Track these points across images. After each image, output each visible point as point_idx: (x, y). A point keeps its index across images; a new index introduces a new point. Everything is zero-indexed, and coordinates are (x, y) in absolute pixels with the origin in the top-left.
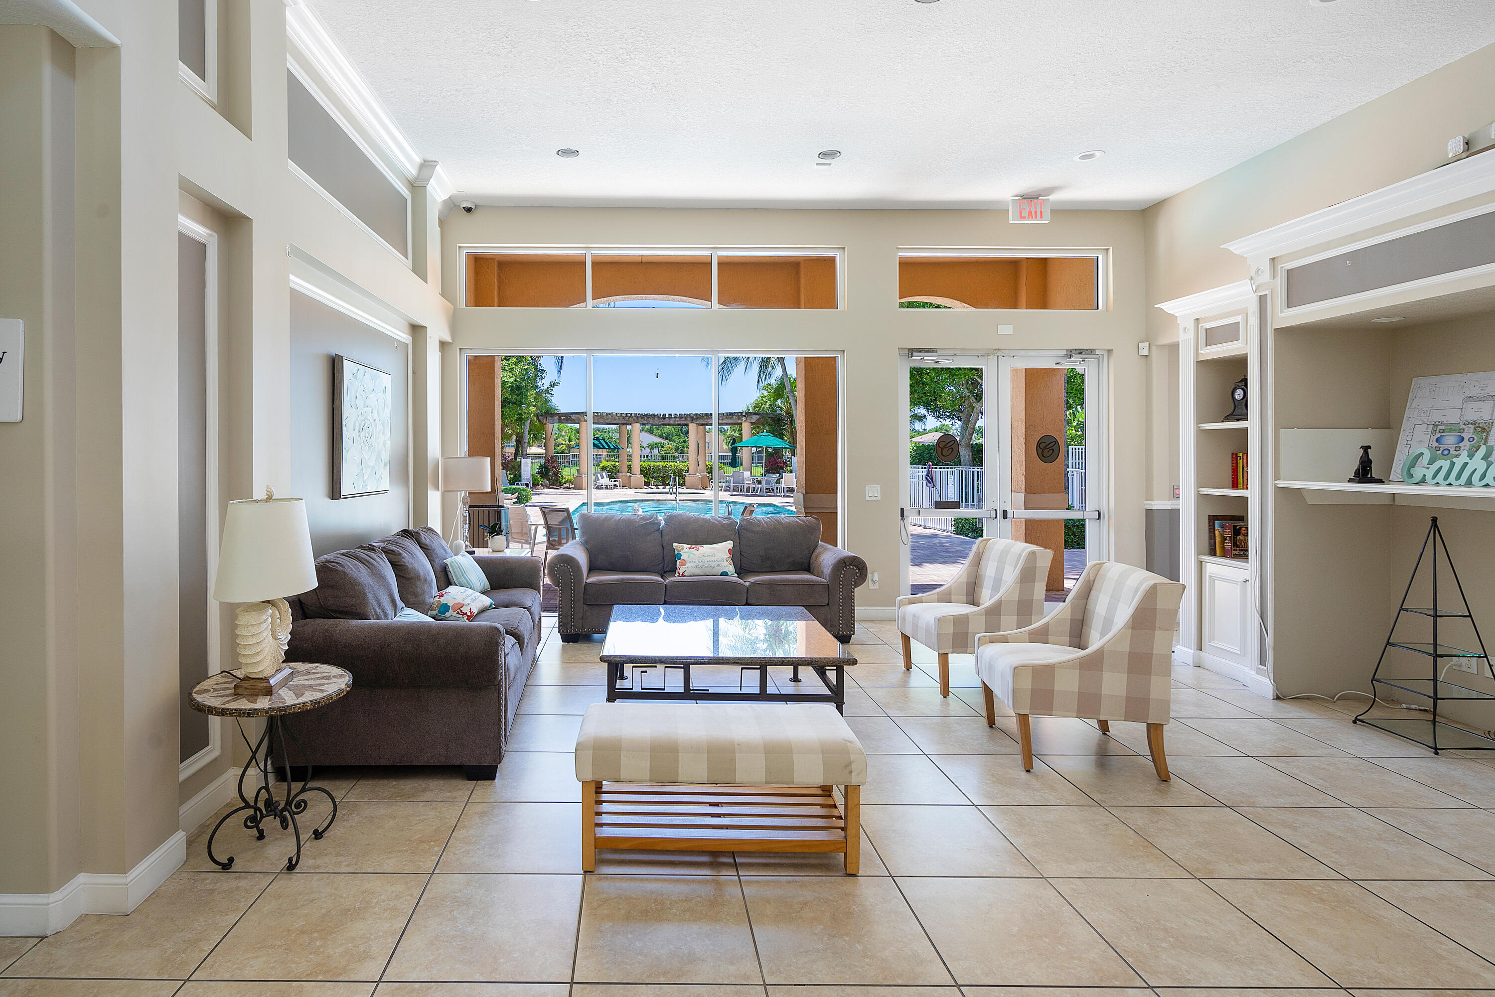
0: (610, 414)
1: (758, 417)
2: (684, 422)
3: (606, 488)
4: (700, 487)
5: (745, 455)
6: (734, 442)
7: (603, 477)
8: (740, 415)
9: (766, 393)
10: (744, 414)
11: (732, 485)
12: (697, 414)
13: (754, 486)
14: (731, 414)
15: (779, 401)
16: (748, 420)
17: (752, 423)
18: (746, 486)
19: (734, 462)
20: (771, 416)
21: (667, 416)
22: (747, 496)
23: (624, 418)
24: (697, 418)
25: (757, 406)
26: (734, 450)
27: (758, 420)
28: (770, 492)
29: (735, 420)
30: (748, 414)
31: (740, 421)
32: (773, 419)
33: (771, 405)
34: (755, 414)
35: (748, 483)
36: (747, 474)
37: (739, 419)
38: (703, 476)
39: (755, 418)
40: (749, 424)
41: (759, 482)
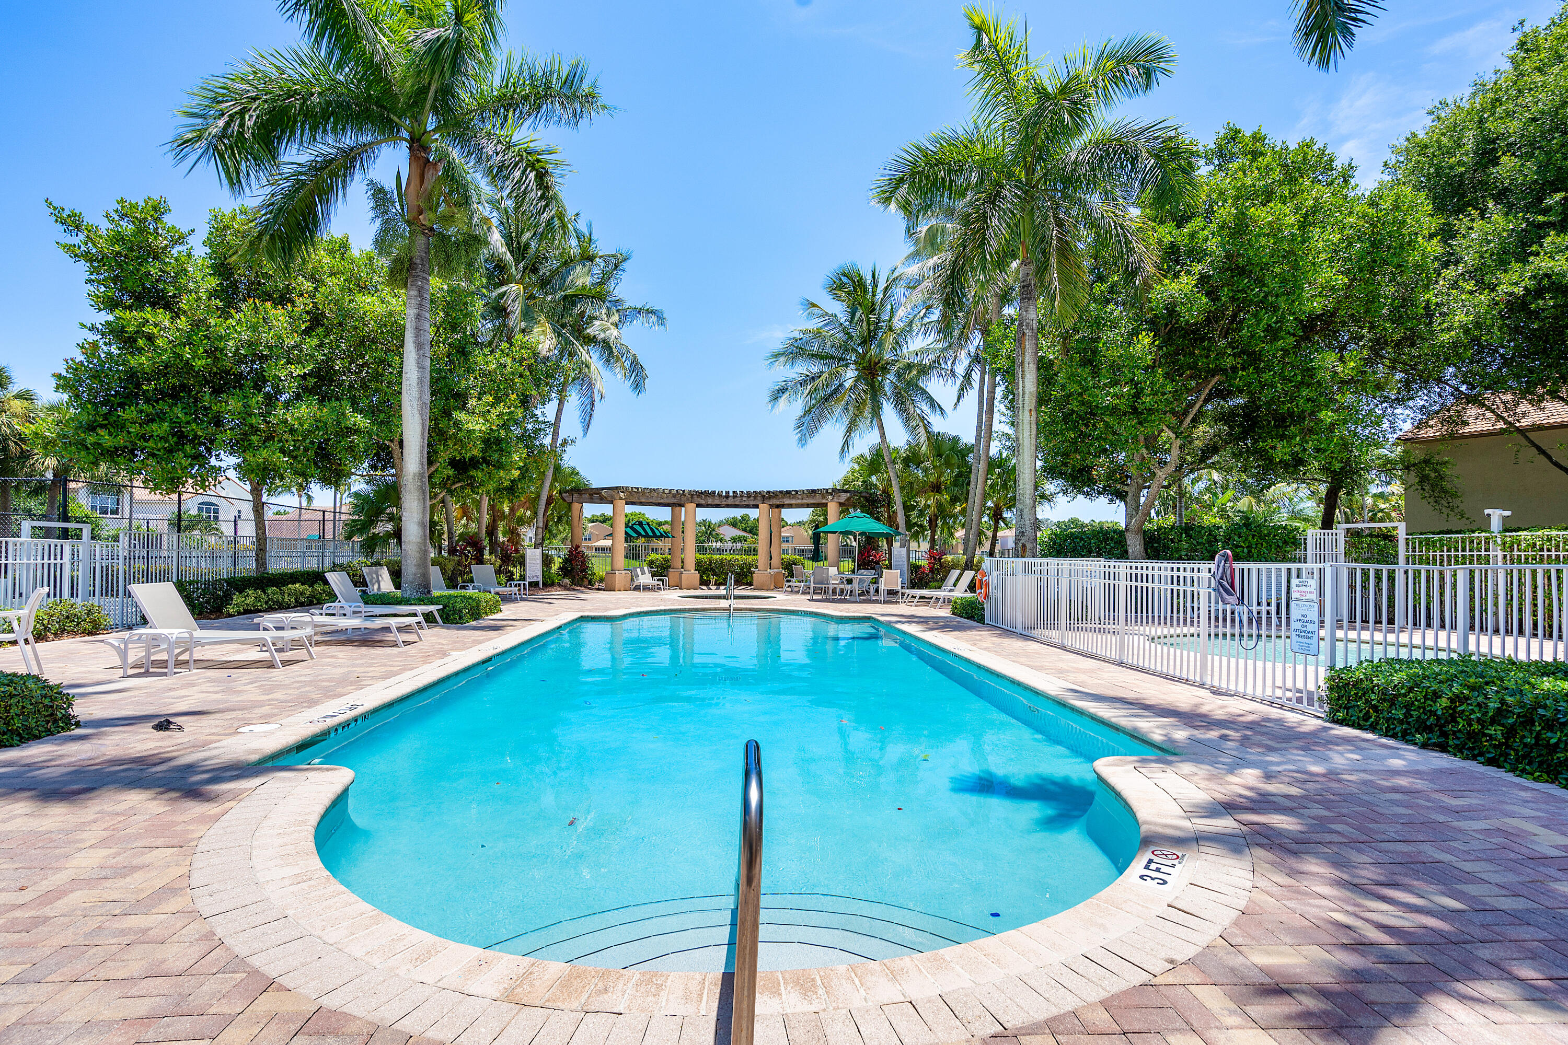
0: (654, 490)
1: (848, 495)
2: (752, 503)
3: (644, 589)
4: (772, 587)
5: (831, 545)
6: (817, 527)
7: (643, 573)
8: (825, 492)
9: (857, 467)
10: (830, 491)
11: (812, 586)
12: (769, 492)
13: (842, 586)
14: (814, 491)
15: (874, 478)
16: (835, 500)
17: (841, 504)
18: (831, 587)
19: (816, 556)
20: (864, 494)
21: (731, 494)
22: (834, 601)
23: (674, 496)
24: (770, 498)
25: (846, 482)
26: (816, 538)
27: (848, 499)
28: (864, 596)
29: (818, 499)
30: (835, 491)
31: (824, 501)
32: (867, 499)
33: (864, 482)
34: (845, 491)
35: (834, 582)
36: (833, 571)
37: (824, 497)
38: (778, 573)
39: (844, 497)
40: (837, 505)
41: (850, 581)
